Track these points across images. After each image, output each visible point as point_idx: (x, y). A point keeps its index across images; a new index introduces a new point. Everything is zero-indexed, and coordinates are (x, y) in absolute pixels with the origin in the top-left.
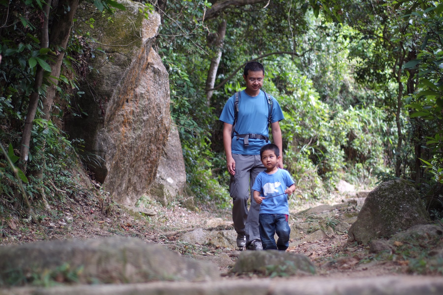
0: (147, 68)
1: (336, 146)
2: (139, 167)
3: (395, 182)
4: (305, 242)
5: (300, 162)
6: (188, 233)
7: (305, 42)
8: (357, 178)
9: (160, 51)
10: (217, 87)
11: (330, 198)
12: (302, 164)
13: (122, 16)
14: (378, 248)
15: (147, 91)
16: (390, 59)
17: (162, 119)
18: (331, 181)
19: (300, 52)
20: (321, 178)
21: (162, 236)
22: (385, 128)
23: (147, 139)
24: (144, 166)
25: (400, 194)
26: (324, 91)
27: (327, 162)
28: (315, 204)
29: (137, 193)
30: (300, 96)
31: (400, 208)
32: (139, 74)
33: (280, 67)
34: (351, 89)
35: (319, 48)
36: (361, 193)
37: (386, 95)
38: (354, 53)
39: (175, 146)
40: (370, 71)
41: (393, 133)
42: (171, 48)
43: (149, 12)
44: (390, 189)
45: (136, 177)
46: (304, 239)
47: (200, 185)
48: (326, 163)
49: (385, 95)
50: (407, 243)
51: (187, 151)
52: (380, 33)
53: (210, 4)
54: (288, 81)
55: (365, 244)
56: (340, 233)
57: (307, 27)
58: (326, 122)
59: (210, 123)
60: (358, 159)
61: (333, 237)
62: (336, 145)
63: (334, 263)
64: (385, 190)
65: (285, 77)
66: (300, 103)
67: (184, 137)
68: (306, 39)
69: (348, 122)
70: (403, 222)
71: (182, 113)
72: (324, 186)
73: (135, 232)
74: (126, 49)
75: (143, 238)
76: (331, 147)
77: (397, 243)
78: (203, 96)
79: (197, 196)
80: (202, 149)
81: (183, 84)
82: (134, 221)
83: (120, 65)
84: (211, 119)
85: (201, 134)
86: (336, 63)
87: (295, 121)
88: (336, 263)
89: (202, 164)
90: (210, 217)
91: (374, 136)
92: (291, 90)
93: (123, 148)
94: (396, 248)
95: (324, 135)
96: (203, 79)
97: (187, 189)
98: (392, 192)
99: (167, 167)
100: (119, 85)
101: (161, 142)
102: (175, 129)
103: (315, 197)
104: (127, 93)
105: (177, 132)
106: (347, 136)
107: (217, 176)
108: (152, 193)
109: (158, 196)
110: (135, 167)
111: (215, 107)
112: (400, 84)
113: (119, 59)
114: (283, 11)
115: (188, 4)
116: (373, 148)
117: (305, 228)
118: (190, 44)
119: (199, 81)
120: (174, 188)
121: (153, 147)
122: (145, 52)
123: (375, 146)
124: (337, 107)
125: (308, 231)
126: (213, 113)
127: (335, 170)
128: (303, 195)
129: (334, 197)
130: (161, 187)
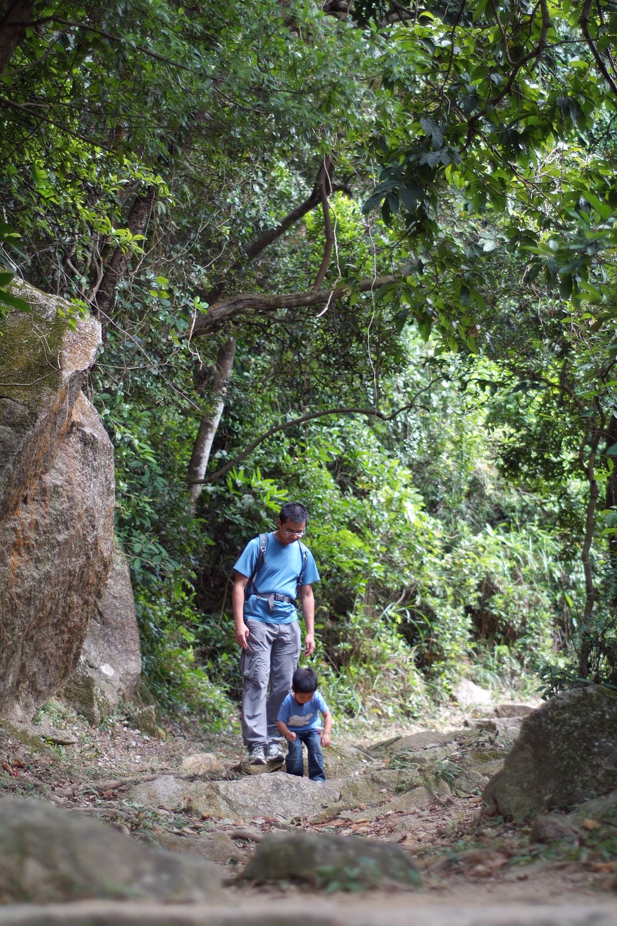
0: (70, 432)
1: (455, 608)
2: (43, 640)
3: (585, 691)
4: (390, 812)
5: (379, 640)
6: (143, 784)
7: (398, 389)
8: (497, 677)
9: (98, 397)
10: (213, 476)
11: (441, 716)
12: (384, 644)
13: (22, 323)
14: (549, 832)
15: (67, 481)
16: (573, 432)
17: (96, 540)
18: (443, 681)
19: (386, 409)
20: (422, 674)
21: (88, 789)
22: (557, 574)
23: (63, 583)
24: (55, 639)
25: (595, 717)
26: (434, 494)
27: (435, 640)
28: (407, 727)
29: (38, 695)
30: (383, 500)
31: (594, 746)
32: (52, 444)
33: (344, 440)
34: (489, 489)
35: (427, 402)
36: (504, 708)
37: (563, 505)
38: (498, 416)
39: (121, 597)
40: (530, 453)
41: (574, 584)
42: (120, 393)
43: (78, 317)
44: (573, 706)
45: (36, 661)
46: (388, 804)
47: (169, 682)
48: (433, 643)
49: (560, 503)
50: (609, 824)
51: (145, 609)
52: (552, 376)
53: (206, 305)
54: (360, 468)
55: (520, 821)
56: (463, 795)
57: (404, 359)
58: (437, 557)
59: (195, 552)
60: (499, 636)
61: (449, 803)
62: (455, 605)
63: (456, 862)
64: (563, 708)
65: (355, 460)
66: (383, 515)
67: (139, 578)
68: (400, 381)
69: (482, 558)
70: (599, 776)
71: (137, 530)
72: (427, 690)
73: (31, 779)
74: (27, 393)
75: (48, 792)
76: (444, 609)
77: (590, 823)
78: (182, 496)
79: (163, 705)
80: (176, 606)
81: (142, 468)
82: (31, 756)
83: (12, 425)
84: (197, 543)
85: (176, 573)
86: (461, 436)
87: (371, 552)
88: (461, 863)
89: (175, 638)
90: (190, 750)
91: (534, 590)
92: (366, 487)
93: (11, 599)
94: (588, 833)
95: (430, 583)
96: (182, 458)
97: (141, 688)
98: (578, 714)
99: (101, 642)
100: (10, 466)
101: (93, 588)
102: (123, 562)
103: (408, 714)
104: (24, 483)
105: (126, 568)
106: (480, 587)
107: (205, 664)
108: (69, 696)
109: (81, 702)
110: (35, 639)
111: (206, 519)
112: (593, 483)
113: (11, 413)
114: (355, 324)
115: (160, 304)
116: (532, 615)
117: (391, 782)
118: (159, 385)
119: (173, 461)
120: (114, 687)
121: (75, 598)
122: (67, 400)
123: (536, 610)
124: (459, 527)
125: (396, 788)
126: (202, 531)
127: (452, 658)
128: (384, 707)
129: (447, 714)
130: (88, 684)
